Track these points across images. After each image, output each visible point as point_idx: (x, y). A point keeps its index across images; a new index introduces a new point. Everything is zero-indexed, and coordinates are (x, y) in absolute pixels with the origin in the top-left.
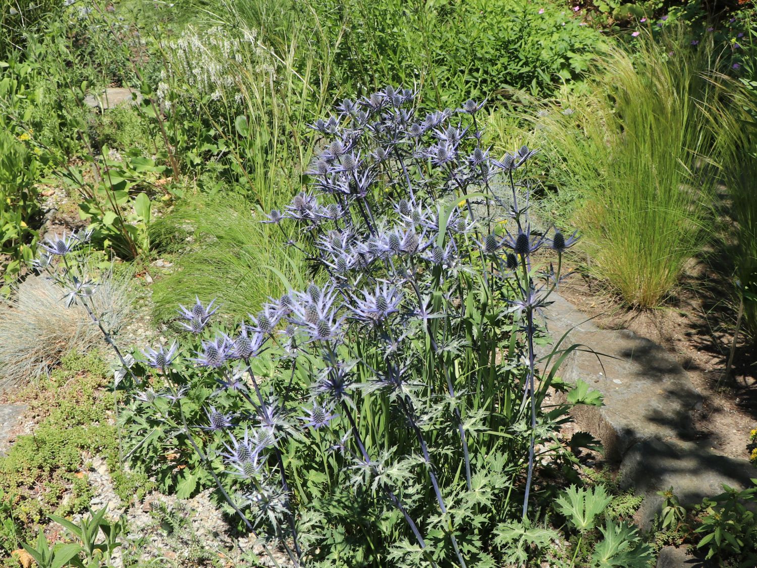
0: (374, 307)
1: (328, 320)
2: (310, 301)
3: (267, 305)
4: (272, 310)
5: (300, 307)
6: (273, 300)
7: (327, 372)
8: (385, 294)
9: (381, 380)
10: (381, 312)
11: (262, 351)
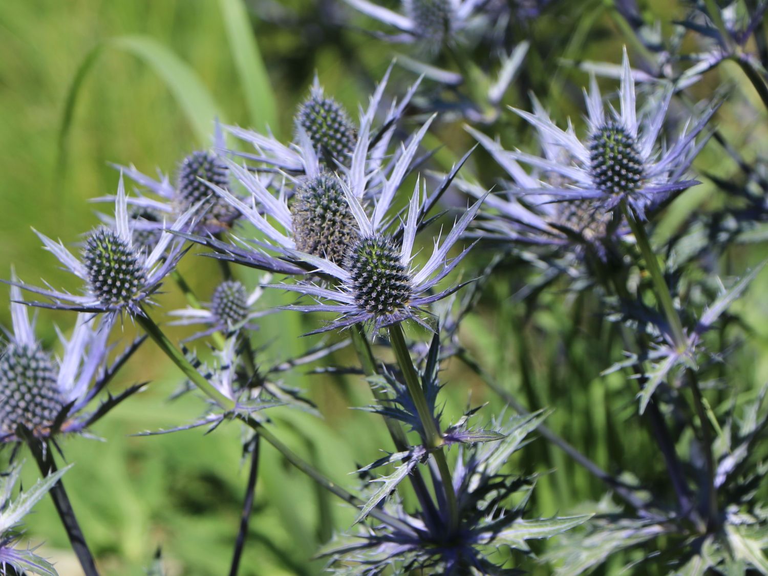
0: (584, 179)
1: (399, 239)
2: (311, 162)
3: (122, 200)
4: (144, 224)
5: (269, 200)
6: (143, 180)
7: (403, 470)
8: (628, 118)
9: (630, 512)
10: (614, 199)
11: (111, 404)
